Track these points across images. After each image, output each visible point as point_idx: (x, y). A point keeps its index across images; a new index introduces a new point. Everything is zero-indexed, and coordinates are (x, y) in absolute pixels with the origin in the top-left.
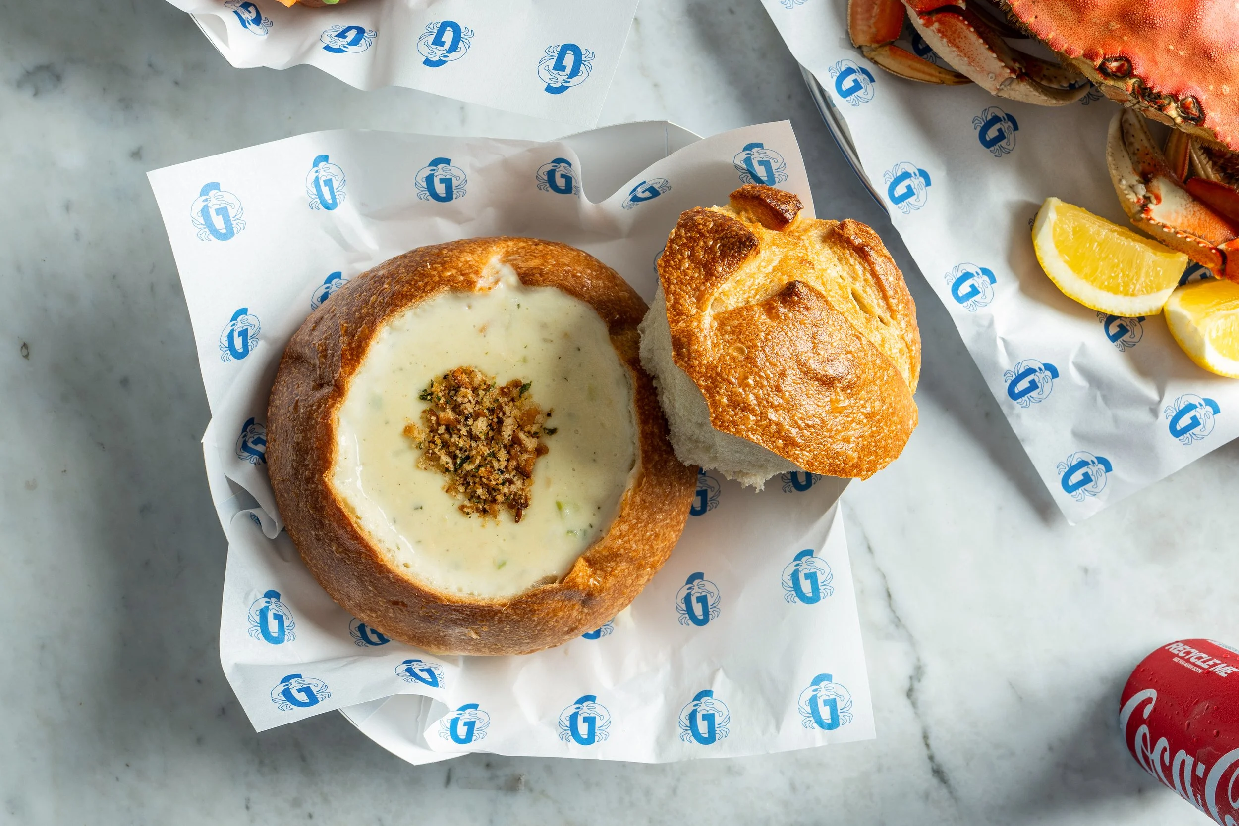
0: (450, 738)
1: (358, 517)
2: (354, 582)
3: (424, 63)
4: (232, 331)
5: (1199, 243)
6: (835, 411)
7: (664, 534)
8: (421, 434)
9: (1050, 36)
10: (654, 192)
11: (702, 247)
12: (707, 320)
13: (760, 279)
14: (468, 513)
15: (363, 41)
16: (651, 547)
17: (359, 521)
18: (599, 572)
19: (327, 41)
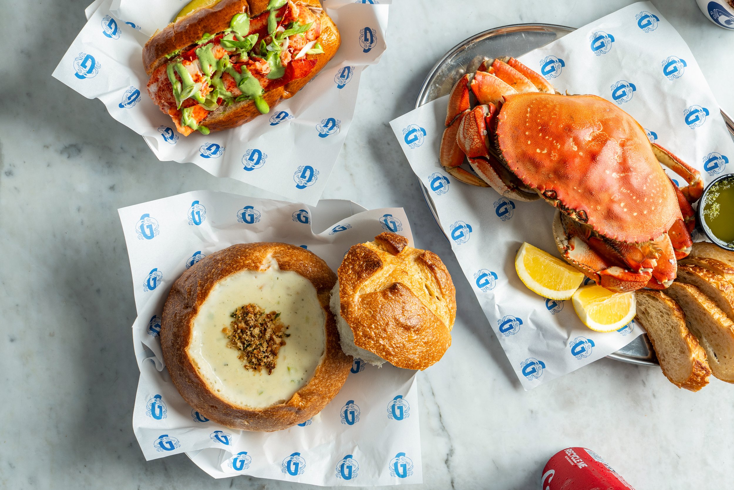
0: (232, 467)
1: (199, 368)
2: (195, 396)
3: (244, 168)
4: (150, 278)
5: (589, 270)
6: (410, 341)
7: (335, 384)
8: (230, 333)
9: (523, 177)
10: (344, 228)
11: (358, 265)
12: (357, 298)
13: (382, 280)
14: (248, 369)
15: (218, 152)
16: (329, 389)
17: (199, 370)
18: (304, 400)
19: (202, 151)
